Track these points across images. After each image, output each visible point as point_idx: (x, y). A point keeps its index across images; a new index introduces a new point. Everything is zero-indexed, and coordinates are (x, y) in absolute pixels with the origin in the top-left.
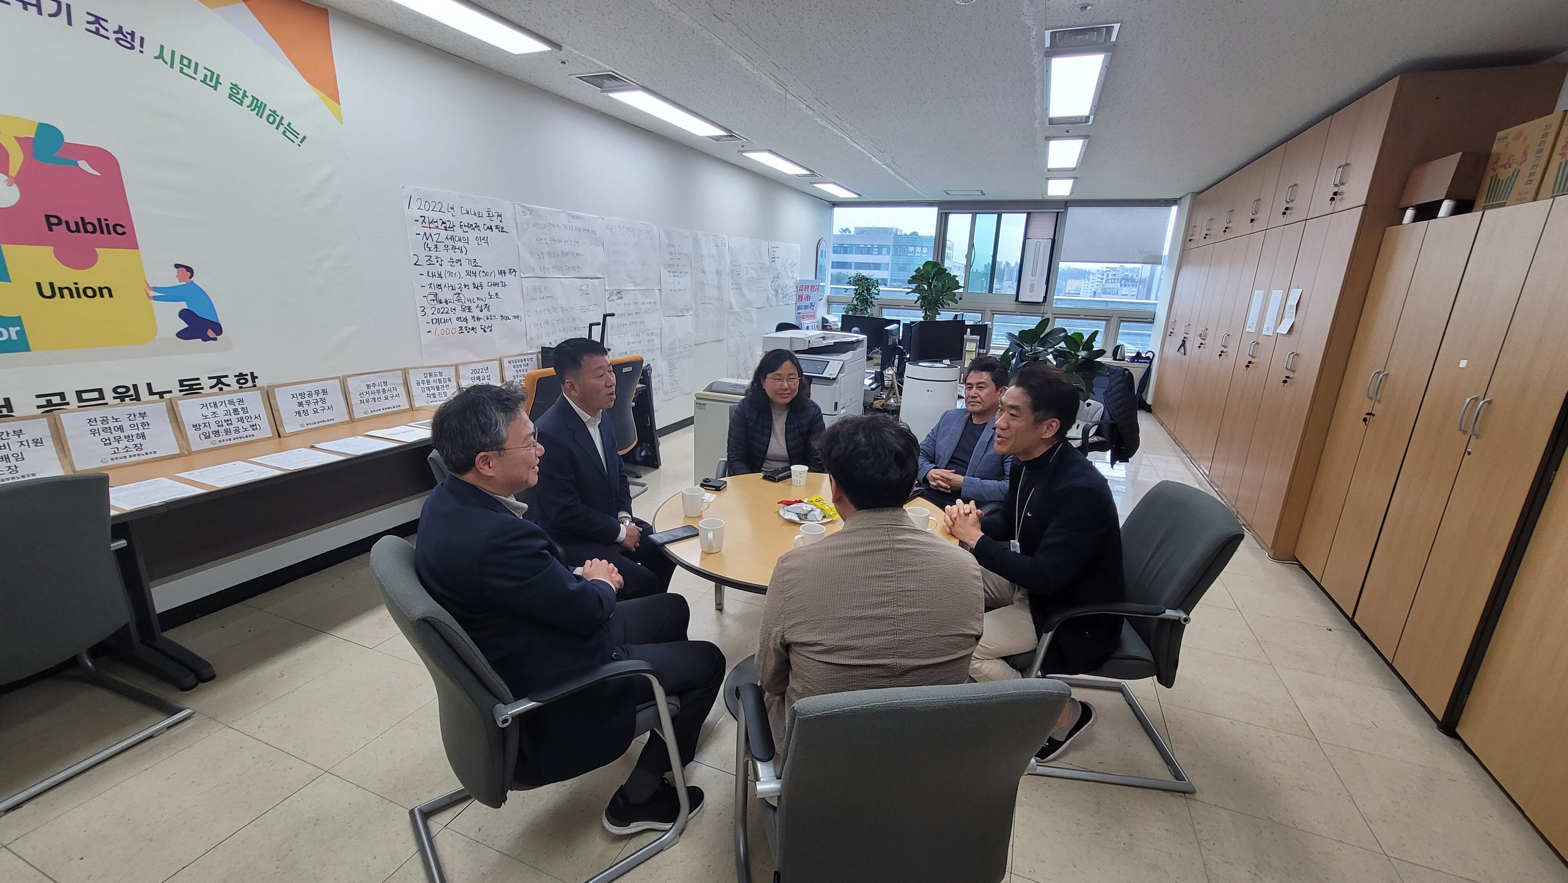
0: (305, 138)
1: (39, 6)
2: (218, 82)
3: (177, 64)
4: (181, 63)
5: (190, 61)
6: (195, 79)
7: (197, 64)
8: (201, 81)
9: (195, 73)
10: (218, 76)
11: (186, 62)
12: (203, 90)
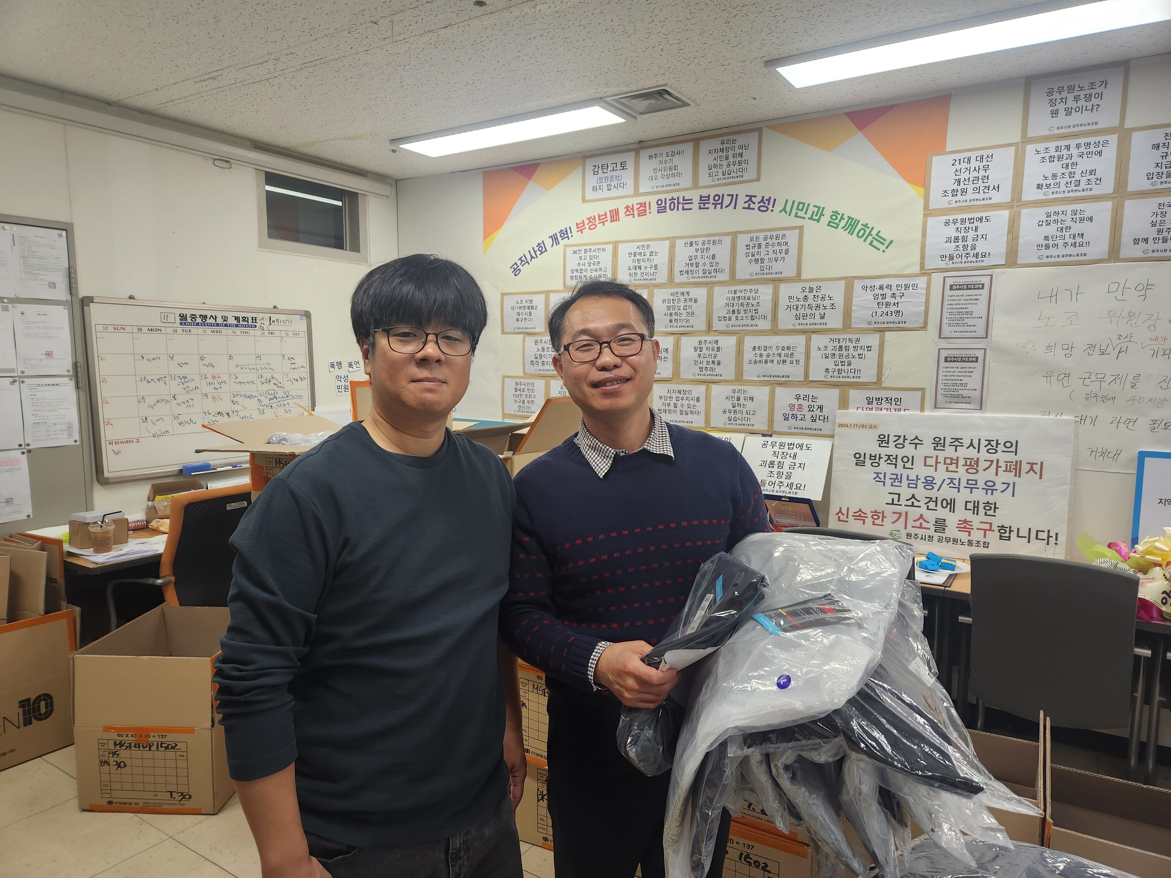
0: (892, 242)
1: (722, 204)
2: (822, 215)
3: (794, 211)
4: (798, 209)
5: (804, 204)
6: (804, 218)
7: (809, 205)
8: (809, 218)
9: (806, 213)
10: (823, 208)
11: (801, 206)
12: (809, 225)
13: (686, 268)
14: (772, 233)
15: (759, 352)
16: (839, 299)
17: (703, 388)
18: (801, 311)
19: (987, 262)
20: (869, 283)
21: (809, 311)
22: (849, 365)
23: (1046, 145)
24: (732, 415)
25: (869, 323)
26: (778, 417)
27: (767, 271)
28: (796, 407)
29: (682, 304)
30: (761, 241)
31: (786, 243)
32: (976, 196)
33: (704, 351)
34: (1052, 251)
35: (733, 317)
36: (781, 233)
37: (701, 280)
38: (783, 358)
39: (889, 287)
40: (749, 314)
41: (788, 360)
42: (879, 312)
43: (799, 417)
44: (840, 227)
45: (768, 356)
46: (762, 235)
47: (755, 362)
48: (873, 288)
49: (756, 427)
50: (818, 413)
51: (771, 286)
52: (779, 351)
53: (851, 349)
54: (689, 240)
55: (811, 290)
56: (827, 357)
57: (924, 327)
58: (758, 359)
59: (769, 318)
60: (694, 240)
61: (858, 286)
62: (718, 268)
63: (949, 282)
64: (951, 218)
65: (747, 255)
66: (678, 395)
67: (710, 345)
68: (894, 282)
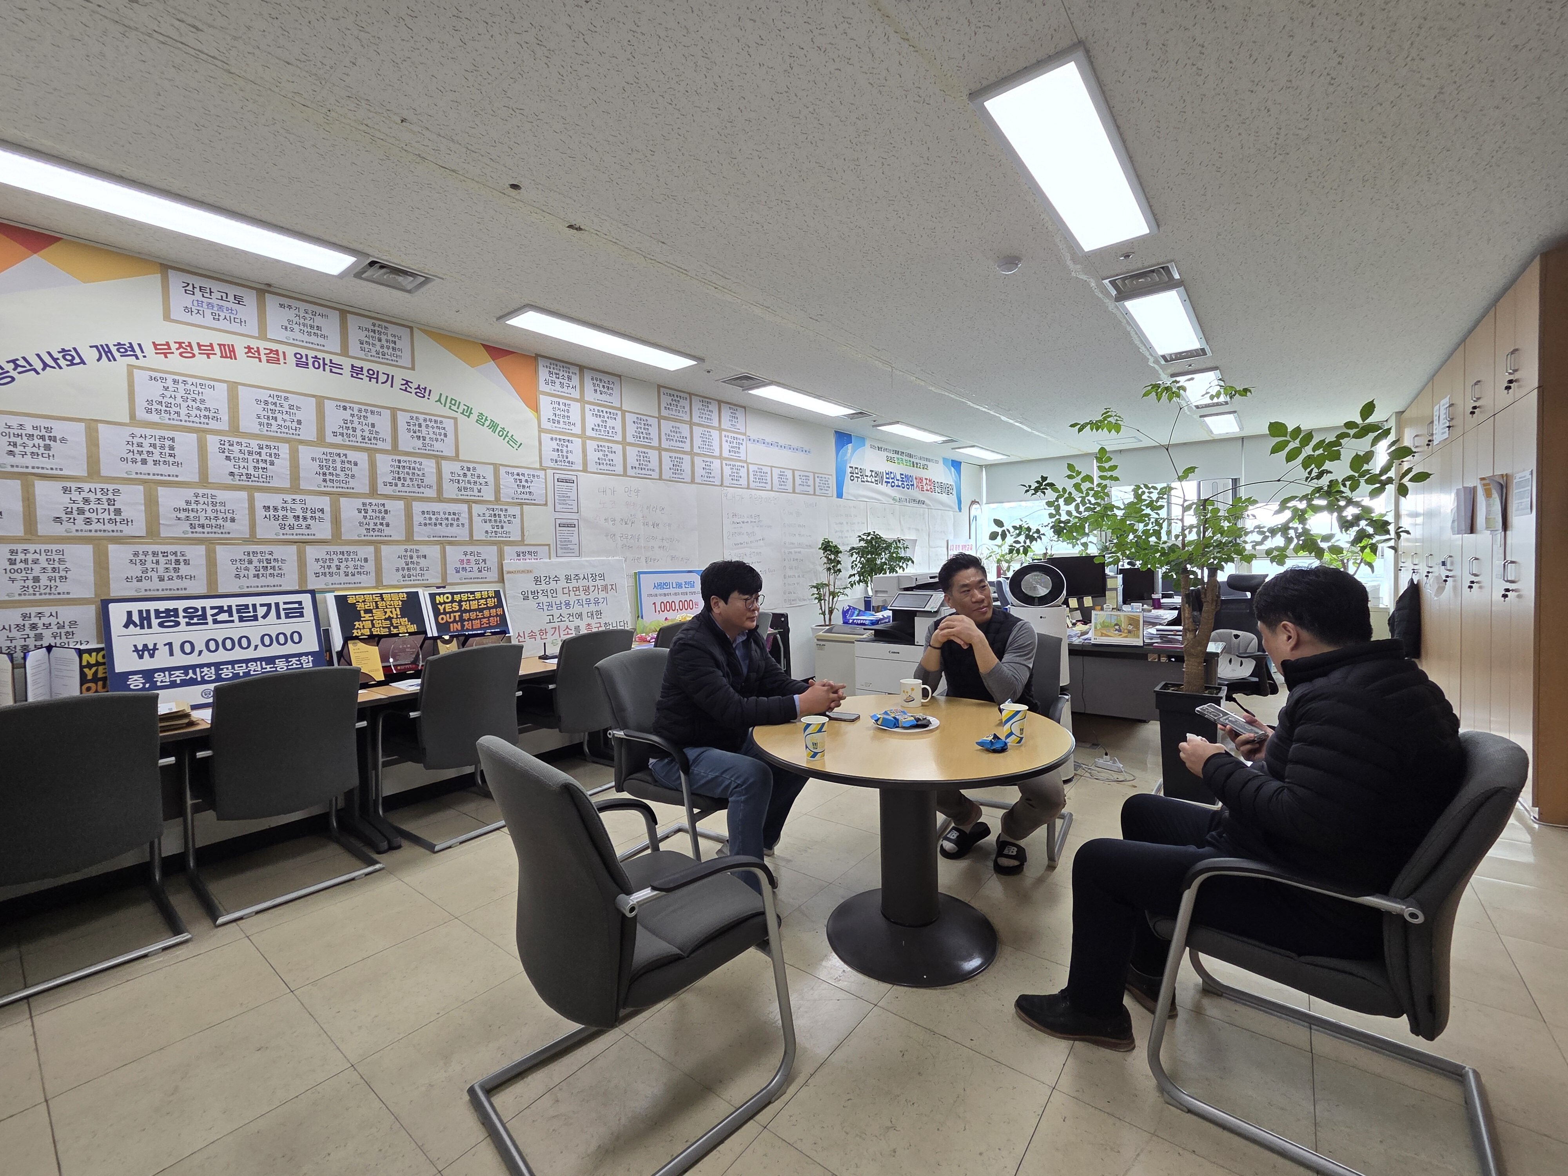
0: (521, 444)
1: (377, 378)
2: (471, 413)
3: (448, 405)
4: (451, 403)
5: (456, 401)
6: (457, 412)
7: (460, 403)
8: (461, 413)
9: (458, 408)
10: (471, 408)
11: (453, 402)
12: (461, 419)
13: (341, 430)
14: (431, 417)
15: (429, 516)
16: (490, 479)
17: (371, 549)
18: (463, 485)
19: (574, 467)
20: (510, 470)
21: (469, 486)
22: (502, 527)
23: (594, 407)
24: (406, 572)
25: (513, 498)
26: (450, 570)
27: (429, 448)
28: (465, 561)
29: (339, 465)
30: (421, 421)
31: (444, 429)
32: (564, 426)
33: (370, 513)
34: (601, 467)
35: (399, 484)
36: (439, 419)
37: (359, 444)
38: (450, 522)
39: (523, 475)
40: (416, 483)
41: (455, 523)
42: (519, 491)
43: (468, 570)
44: (485, 425)
45: (437, 519)
46: (421, 417)
47: (425, 525)
48: (513, 474)
49: (431, 581)
50: (483, 565)
51: (434, 461)
52: (447, 516)
53: (503, 516)
54: (342, 404)
55: (469, 469)
56: (486, 522)
57: (546, 505)
58: (428, 522)
59: (435, 487)
60: (348, 405)
61: (502, 470)
62: (378, 437)
63: (557, 476)
64: (554, 436)
65: (409, 430)
66: (341, 556)
67: (376, 508)
68: (526, 472)
